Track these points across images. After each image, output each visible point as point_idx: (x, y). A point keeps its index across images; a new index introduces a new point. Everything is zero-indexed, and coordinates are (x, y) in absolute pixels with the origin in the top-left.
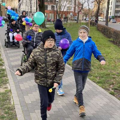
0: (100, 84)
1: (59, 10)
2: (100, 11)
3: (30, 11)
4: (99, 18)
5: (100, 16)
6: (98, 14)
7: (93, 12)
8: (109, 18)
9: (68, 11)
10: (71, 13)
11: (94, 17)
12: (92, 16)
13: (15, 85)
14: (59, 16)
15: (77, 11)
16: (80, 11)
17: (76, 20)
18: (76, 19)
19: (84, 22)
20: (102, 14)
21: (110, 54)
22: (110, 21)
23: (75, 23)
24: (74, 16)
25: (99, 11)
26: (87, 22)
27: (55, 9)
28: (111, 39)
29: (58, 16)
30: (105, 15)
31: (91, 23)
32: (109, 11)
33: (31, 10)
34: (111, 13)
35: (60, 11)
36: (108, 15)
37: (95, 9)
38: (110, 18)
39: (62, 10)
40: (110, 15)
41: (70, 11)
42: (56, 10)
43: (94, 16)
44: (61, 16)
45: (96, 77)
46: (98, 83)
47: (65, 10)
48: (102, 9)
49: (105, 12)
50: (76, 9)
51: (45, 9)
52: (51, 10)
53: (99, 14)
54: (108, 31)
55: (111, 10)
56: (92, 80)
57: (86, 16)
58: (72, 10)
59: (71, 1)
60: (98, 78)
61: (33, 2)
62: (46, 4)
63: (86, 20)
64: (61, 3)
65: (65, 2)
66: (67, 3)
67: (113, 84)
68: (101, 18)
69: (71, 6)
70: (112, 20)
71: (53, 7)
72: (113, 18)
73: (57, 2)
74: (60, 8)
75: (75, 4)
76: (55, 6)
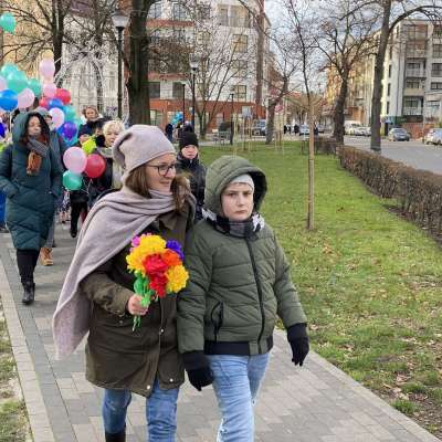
0: (356, 373)
1: (201, 99)
2: (350, 101)
3: (95, 102)
4: (348, 123)
5: (349, 116)
6: (340, 113)
8: (383, 125)
9: (235, 100)
10: (245, 110)
11: (329, 122)
12: (321, 119)
13: (41, 385)
14: (201, 119)
15: (267, 103)
16: (277, 100)
17: (263, 133)
18: (264, 129)
19: (294, 138)
20: (357, 109)
21: (390, 258)
22: (386, 134)
23: (262, 143)
24: (255, 117)
25: (347, 99)
26: (305, 138)
27: (188, 95)
28: (393, 202)
29: (197, 119)
30: (368, 114)
31: (318, 144)
32: (384, 100)
33: (99, 99)
34: (391, 106)
35: (205, 102)
36: (380, 112)
37: (332, 95)
38: (387, 124)
39: (213, 98)
40: (388, 112)
41: (243, 100)
42: (191, 98)
43: (328, 116)
44: (210, 120)
45: (343, 345)
46: (350, 367)
47: (223, 98)
48: (356, 92)
49: (368, 104)
50: (263, 94)
51: (151, 94)
52: (171, 98)
53: (346, 111)
54: (379, 173)
55: (389, 94)
56: (327, 357)
57: (300, 119)
58: (250, 96)
59: (243, 66)
60: (349, 349)
61: (106, 72)
62: (153, 77)
63: (302, 131)
64: (208, 74)
65: (224, 70)
66: (230, 74)
67: (405, 370)
68: (354, 125)
69: (244, 83)
70: (396, 131)
71: (178, 88)
72: (398, 122)
73: (194, 69)
74: (205, 92)
75: (259, 77)
76: (187, 86)
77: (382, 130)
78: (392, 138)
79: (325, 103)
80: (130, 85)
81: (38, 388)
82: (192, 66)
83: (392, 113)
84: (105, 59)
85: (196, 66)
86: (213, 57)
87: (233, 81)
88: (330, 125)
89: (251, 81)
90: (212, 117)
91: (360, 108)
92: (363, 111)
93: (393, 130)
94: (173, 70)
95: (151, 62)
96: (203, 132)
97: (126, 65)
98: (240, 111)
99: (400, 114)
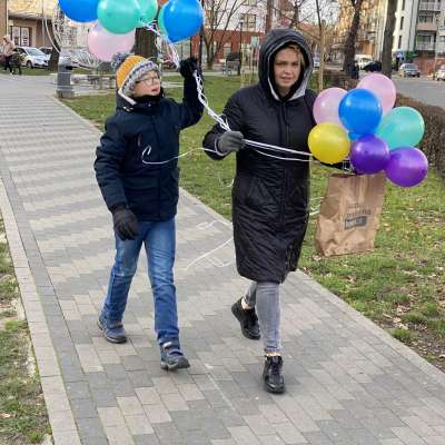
0: (357, 303)
1: (209, 27)
2: (362, 33)
4: (358, 57)
5: (360, 49)
7: (335, 34)
8: (394, 59)
9: (244, 29)
10: (254, 40)
11: (339, 55)
13: (44, 306)
14: (208, 48)
20: (368, 42)
21: (395, 192)
22: (397, 68)
25: (359, 32)
29: (204, 49)
30: (380, 48)
31: (327, 78)
32: (396, 34)
34: (403, 41)
35: (213, 31)
36: (391, 47)
37: (344, 26)
38: (398, 59)
39: (221, 27)
40: (399, 47)
41: (252, 30)
43: (338, 49)
44: (218, 49)
45: (346, 276)
46: (352, 297)
47: (231, 28)
48: (368, 25)
49: (380, 38)
50: (273, 24)
53: (357, 44)
56: (329, 287)
58: (259, 26)
60: (351, 280)
66: (239, 2)
67: (406, 302)
68: (364, 59)
69: (254, 12)
70: (407, 67)
72: (409, 57)
74: (213, 20)
75: (270, 6)
78: (402, 73)
81: (40, 306)
83: (404, 48)
87: (243, 9)
88: (340, 58)
89: (261, 9)
90: (220, 47)
91: (372, 41)
92: (374, 45)
93: (404, 65)
96: (210, 62)
98: (249, 41)
99: (411, 49)
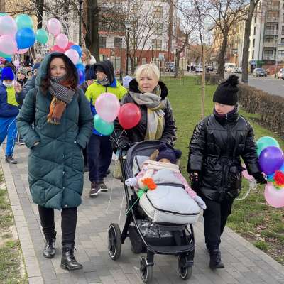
0: (231, 224)
1: (132, 48)
2: (229, 50)
4: (227, 64)
5: (228, 60)
6: (223, 57)
8: (250, 66)
9: (154, 49)
10: (161, 56)
11: (214, 64)
12: (210, 62)
13: (30, 230)
14: (132, 61)
15: (175, 51)
16: (182, 50)
17: (172, 71)
18: (172, 68)
19: (192, 74)
20: (233, 55)
22: (252, 72)
23: (171, 78)
24: (167, 60)
25: (227, 49)
26: (199, 74)
27: (124, 46)
28: (256, 115)
29: (129, 62)
30: (240, 59)
31: (208, 78)
32: (250, 50)
34: (255, 54)
35: (135, 50)
36: (248, 58)
37: (217, 45)
38: (252, 65)
39: (140, 48)
40: (253, 58)
41: (159, 49)
42: (126, 48)
43: (214, 60)
44: (138, 61)
47: (146, 48)
48: (232, 45)
49: (241, 53)
50: (173, 46)
51: (100, 45)
52: (113, 47)
53: (226, 57)
54: (247, 97)
57: (196, 62)
58: (164, 47)
59: (160, 27)
61: (71, 30)
62: (101, 34)
63: (197, 69)
64: (137, 32)
65: (147, 29)
66: (151, 32)
67: (263, 223)
68: (231, 66)
69: (160, 38)
70: (258, 70)
71: (118, 41)
72: (259, 64)
73: (128, 29)
74: (135, 44)
75: (170, 34)
76: (123, 40)
77: (249, 69)
78: (255, 74)
79: (213, 51)
80: (86, 39)
81: (28, 231)
82: (127, 26)
83: (256, 58)
84: (71, 22)
85: (129, 26)
86: (140, 21)
87: (153, 37)
88: (215, 66)
89: (165, 37)
90: (140, 60)
91: (235, 54)
92: (237, 57)
93: (256, 69)
94: (114, 29)
95: (100, 24)
97: (84, 25)
98: (157, 57)
99: (260, 59)
